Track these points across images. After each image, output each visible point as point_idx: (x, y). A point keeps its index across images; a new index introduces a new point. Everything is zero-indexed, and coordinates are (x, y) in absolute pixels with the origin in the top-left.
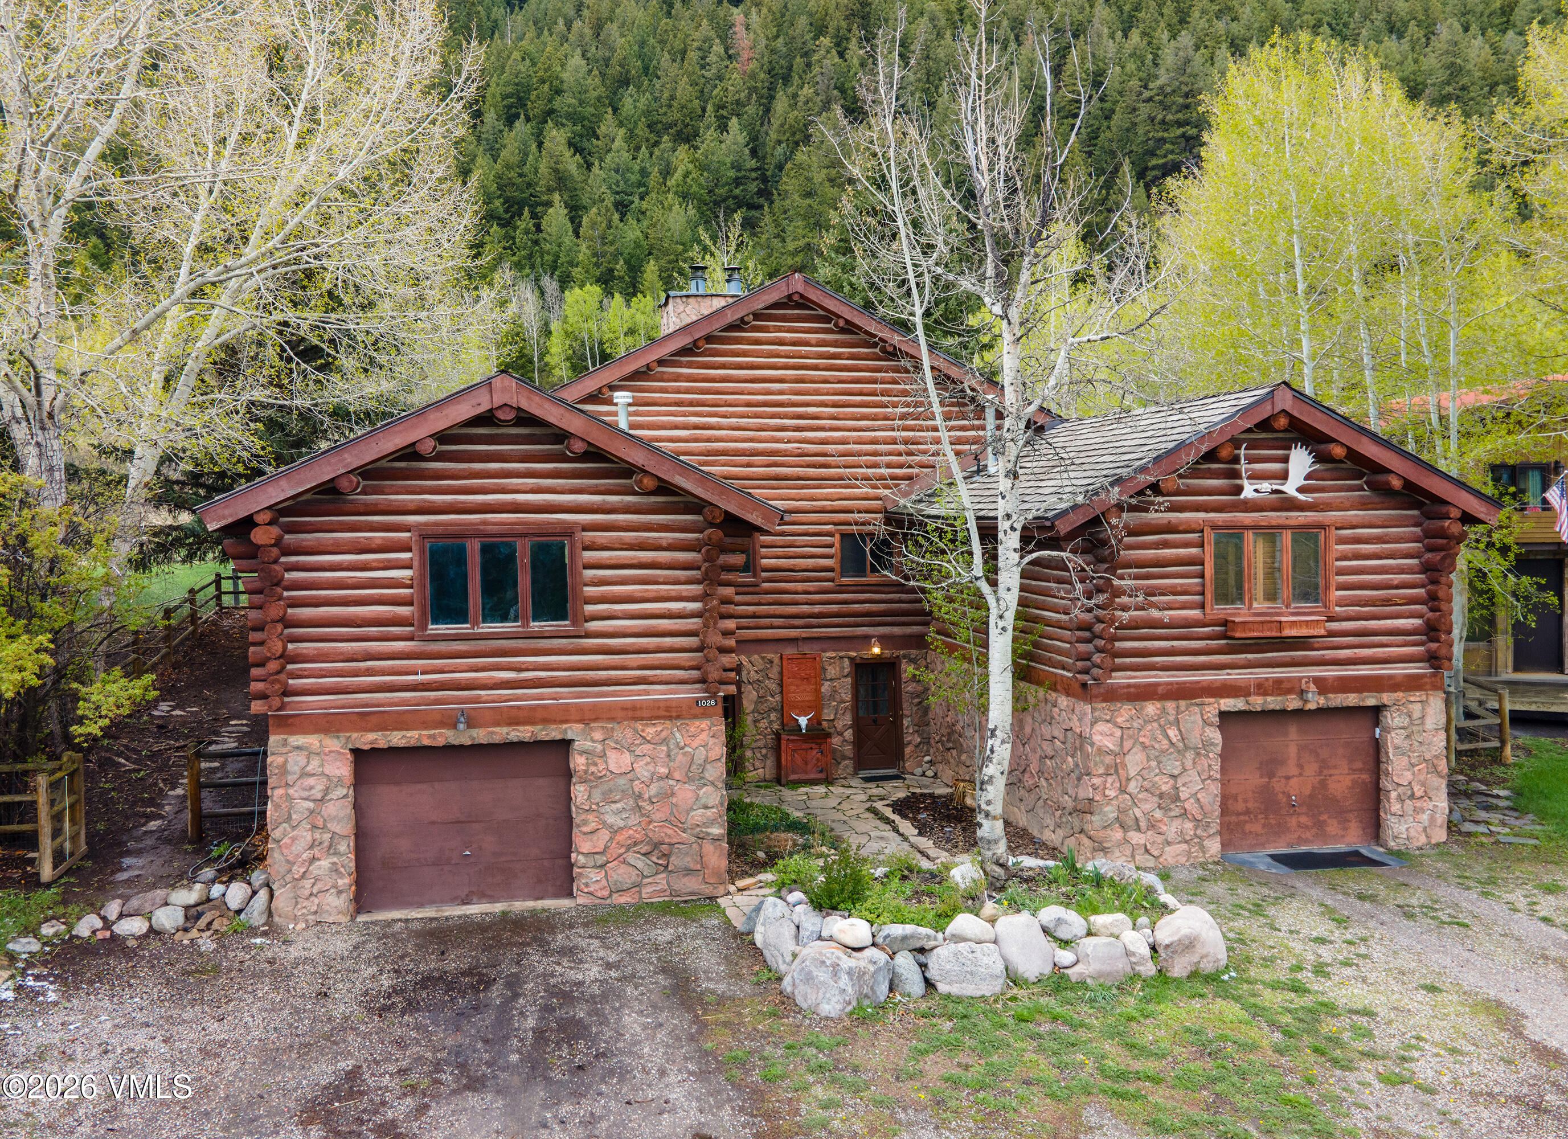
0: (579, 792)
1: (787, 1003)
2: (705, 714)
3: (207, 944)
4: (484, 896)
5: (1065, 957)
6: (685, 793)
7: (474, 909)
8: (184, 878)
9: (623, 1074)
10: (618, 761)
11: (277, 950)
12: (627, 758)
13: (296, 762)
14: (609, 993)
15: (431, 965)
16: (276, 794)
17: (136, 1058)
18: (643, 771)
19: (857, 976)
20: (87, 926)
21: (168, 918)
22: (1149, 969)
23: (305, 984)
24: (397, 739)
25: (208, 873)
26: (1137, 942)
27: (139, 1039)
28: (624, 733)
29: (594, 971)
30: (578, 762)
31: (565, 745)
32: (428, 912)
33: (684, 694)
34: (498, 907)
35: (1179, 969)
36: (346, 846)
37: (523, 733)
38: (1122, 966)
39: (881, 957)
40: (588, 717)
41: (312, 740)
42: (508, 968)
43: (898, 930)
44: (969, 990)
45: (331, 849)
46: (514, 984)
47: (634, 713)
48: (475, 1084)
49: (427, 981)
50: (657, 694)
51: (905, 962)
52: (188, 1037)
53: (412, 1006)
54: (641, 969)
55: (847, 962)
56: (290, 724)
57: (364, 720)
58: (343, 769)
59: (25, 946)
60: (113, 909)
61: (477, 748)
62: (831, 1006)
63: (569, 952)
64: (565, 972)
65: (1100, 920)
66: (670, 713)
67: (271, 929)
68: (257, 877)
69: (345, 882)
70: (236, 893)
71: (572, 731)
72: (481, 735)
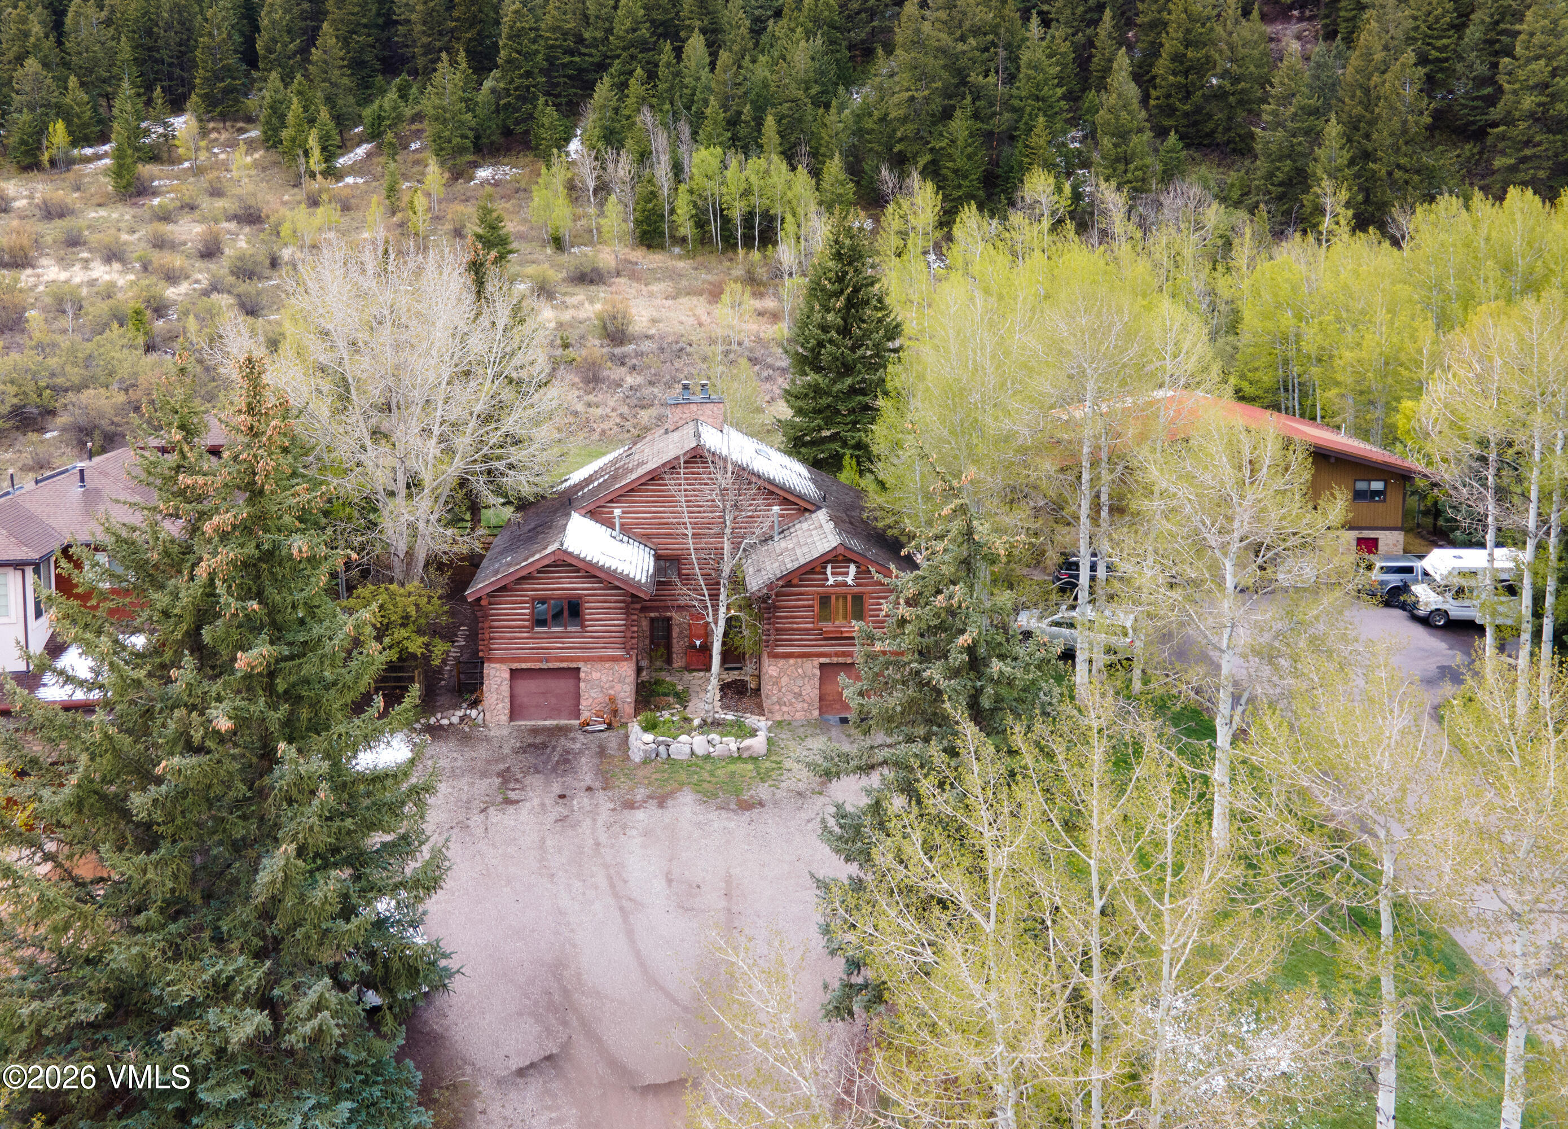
0: (582, 685)
1: (628, 758)
2: (626, 660)
3: (467, 729)
4: (551, 718)
5: (712, 750)
6: (618, 687)
7: (547, 723)
8: (457, 707)
9: (576, 773)
10: (595, 675)
11: (486, 733)
12: (599, 674)
13: (492, 672)
14: (581, 752)
15: (531, 740)
16: (486, 682)
17: (456, 759)
18: (604, 679)
19: (645, 751)
20: (432, 721)
21: (455, 720)
22: (736, 755)
23: (495, 743)
24: (524, 666)
25: (464, 705)
26: (733, 747)
27: (455, 755)
28: (598, 666)
29: (578, 745)
30: (582, 675)
31: (578, 669)
32: (533, 723)
33: (619, 653)
34: (555, 722)
35: (745, 755)
36: (507, 700)
37: (564, 665)
38: (726, 753)
39: (654, 746)
40: (586, 660)
41: (497, 665)
42: (553, 743)
43: (661, 739)
44: (679, 757)
45: (503, 701)
46: (554, 748)
47: (601, 659)
48: (537, 772)
49: (530, 745)
50: (610, 653)
51: (662, 749)
52: (467, 755)
53: (525, 752)
54: (593, 746)
55: (643, 747)
56: (490, 660)
57: (514, 659)
58: (507, 675)
59: (418, 726)
60: (439, 716)
61: (549, 669)
62: (637, 760)
63: (573, 739)
64: (570, 745)
65: (725, 739)
66: (614, 659)
67: (485, 726)
68: (480, 708)
69: (507, 711)
70: (474, 713)
71: (580, 665)
72: (551, 665)
